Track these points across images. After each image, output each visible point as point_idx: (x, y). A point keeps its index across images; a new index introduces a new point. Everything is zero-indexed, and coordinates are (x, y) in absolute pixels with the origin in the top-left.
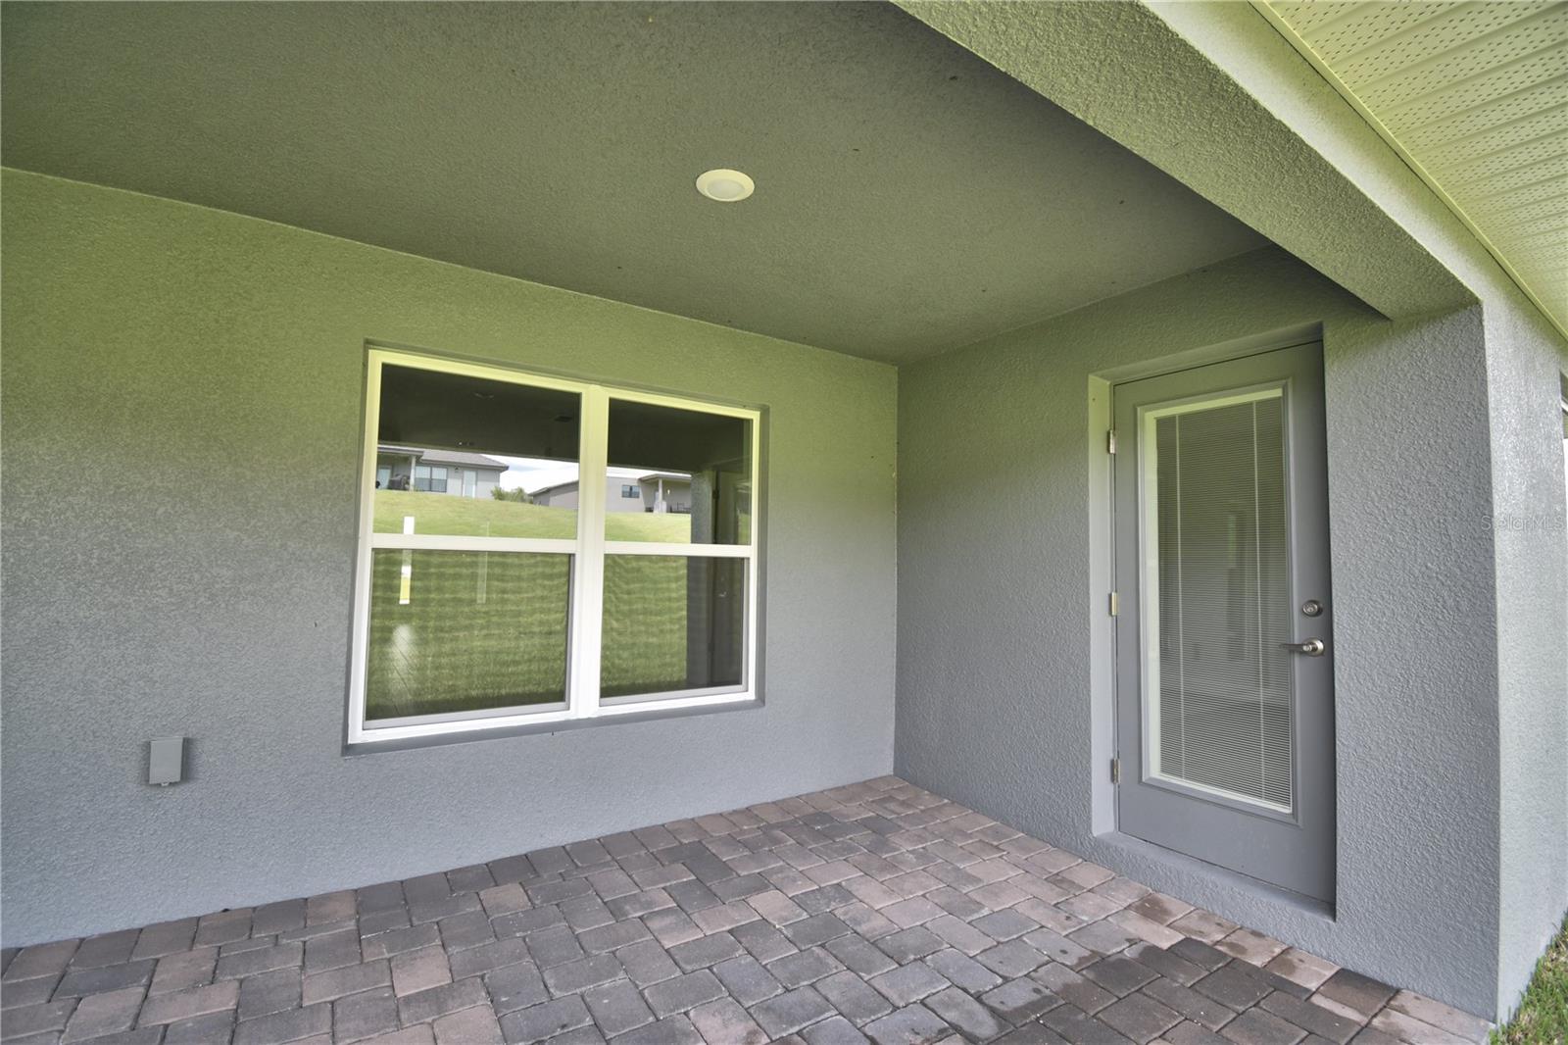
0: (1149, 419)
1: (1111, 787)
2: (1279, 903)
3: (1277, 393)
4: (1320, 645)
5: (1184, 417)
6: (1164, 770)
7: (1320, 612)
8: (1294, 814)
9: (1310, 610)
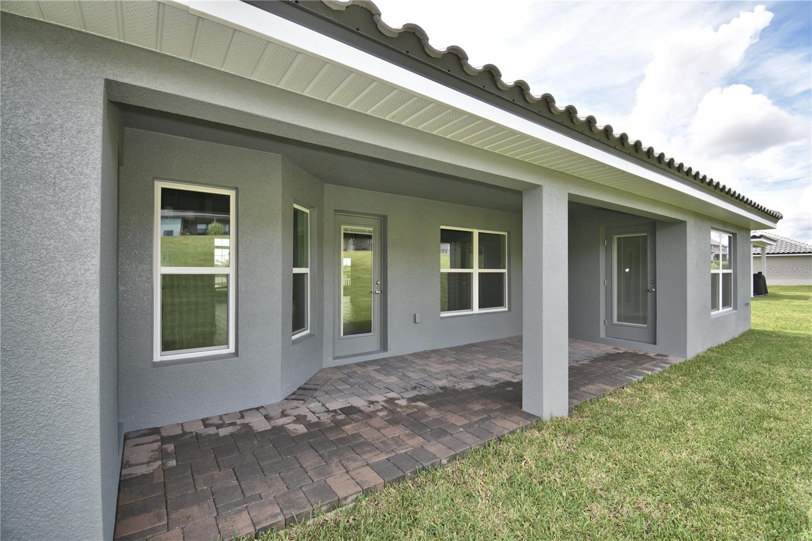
0: (615, 237)
1: (604, 326)
2: (646, 344)
3: (646, 234)
4: (654, 290)
5: (624, 238)
6: (618, 321)
7: (653, 283)
8: (648, 326)
9: (652, 282)
